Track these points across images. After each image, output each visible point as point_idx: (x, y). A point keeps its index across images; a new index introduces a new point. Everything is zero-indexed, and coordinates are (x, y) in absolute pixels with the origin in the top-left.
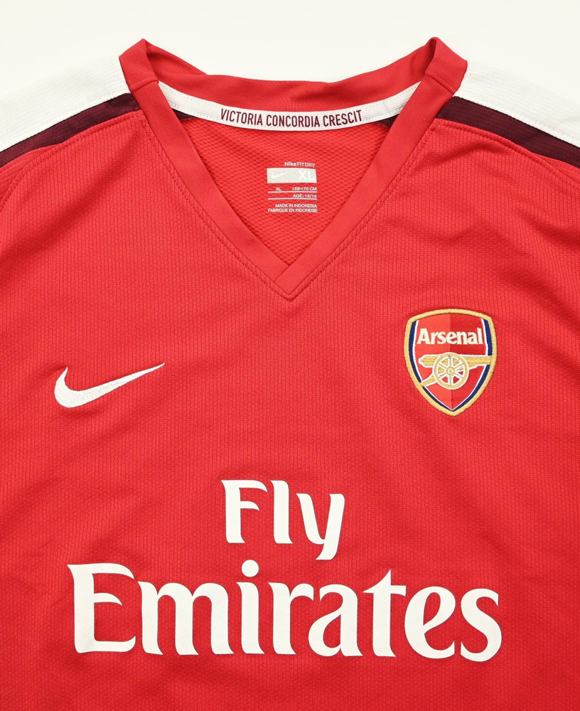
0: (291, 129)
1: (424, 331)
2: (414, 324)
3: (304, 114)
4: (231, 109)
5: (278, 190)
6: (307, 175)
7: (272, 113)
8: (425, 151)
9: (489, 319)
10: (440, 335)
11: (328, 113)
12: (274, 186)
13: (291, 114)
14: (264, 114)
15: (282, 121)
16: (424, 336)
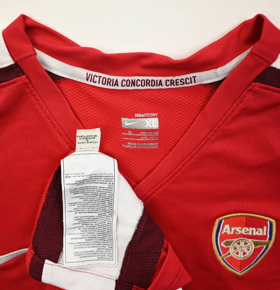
1: (227, 227)
5: (130, 133)
7: (126, 78)
9: (273, 221)
10: (238, 229)
11: (170, 78)
15: (133, 83)
16: (227, 229)
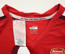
0: (33, 20)
2: (52, 50)
3: (35, 18)
4: (23, 17)
6: (36, 28)
8: (56, 24)
12: (30, 30)
13: (33, 18)
14: (28, 18)
